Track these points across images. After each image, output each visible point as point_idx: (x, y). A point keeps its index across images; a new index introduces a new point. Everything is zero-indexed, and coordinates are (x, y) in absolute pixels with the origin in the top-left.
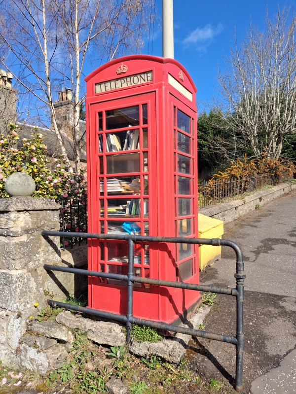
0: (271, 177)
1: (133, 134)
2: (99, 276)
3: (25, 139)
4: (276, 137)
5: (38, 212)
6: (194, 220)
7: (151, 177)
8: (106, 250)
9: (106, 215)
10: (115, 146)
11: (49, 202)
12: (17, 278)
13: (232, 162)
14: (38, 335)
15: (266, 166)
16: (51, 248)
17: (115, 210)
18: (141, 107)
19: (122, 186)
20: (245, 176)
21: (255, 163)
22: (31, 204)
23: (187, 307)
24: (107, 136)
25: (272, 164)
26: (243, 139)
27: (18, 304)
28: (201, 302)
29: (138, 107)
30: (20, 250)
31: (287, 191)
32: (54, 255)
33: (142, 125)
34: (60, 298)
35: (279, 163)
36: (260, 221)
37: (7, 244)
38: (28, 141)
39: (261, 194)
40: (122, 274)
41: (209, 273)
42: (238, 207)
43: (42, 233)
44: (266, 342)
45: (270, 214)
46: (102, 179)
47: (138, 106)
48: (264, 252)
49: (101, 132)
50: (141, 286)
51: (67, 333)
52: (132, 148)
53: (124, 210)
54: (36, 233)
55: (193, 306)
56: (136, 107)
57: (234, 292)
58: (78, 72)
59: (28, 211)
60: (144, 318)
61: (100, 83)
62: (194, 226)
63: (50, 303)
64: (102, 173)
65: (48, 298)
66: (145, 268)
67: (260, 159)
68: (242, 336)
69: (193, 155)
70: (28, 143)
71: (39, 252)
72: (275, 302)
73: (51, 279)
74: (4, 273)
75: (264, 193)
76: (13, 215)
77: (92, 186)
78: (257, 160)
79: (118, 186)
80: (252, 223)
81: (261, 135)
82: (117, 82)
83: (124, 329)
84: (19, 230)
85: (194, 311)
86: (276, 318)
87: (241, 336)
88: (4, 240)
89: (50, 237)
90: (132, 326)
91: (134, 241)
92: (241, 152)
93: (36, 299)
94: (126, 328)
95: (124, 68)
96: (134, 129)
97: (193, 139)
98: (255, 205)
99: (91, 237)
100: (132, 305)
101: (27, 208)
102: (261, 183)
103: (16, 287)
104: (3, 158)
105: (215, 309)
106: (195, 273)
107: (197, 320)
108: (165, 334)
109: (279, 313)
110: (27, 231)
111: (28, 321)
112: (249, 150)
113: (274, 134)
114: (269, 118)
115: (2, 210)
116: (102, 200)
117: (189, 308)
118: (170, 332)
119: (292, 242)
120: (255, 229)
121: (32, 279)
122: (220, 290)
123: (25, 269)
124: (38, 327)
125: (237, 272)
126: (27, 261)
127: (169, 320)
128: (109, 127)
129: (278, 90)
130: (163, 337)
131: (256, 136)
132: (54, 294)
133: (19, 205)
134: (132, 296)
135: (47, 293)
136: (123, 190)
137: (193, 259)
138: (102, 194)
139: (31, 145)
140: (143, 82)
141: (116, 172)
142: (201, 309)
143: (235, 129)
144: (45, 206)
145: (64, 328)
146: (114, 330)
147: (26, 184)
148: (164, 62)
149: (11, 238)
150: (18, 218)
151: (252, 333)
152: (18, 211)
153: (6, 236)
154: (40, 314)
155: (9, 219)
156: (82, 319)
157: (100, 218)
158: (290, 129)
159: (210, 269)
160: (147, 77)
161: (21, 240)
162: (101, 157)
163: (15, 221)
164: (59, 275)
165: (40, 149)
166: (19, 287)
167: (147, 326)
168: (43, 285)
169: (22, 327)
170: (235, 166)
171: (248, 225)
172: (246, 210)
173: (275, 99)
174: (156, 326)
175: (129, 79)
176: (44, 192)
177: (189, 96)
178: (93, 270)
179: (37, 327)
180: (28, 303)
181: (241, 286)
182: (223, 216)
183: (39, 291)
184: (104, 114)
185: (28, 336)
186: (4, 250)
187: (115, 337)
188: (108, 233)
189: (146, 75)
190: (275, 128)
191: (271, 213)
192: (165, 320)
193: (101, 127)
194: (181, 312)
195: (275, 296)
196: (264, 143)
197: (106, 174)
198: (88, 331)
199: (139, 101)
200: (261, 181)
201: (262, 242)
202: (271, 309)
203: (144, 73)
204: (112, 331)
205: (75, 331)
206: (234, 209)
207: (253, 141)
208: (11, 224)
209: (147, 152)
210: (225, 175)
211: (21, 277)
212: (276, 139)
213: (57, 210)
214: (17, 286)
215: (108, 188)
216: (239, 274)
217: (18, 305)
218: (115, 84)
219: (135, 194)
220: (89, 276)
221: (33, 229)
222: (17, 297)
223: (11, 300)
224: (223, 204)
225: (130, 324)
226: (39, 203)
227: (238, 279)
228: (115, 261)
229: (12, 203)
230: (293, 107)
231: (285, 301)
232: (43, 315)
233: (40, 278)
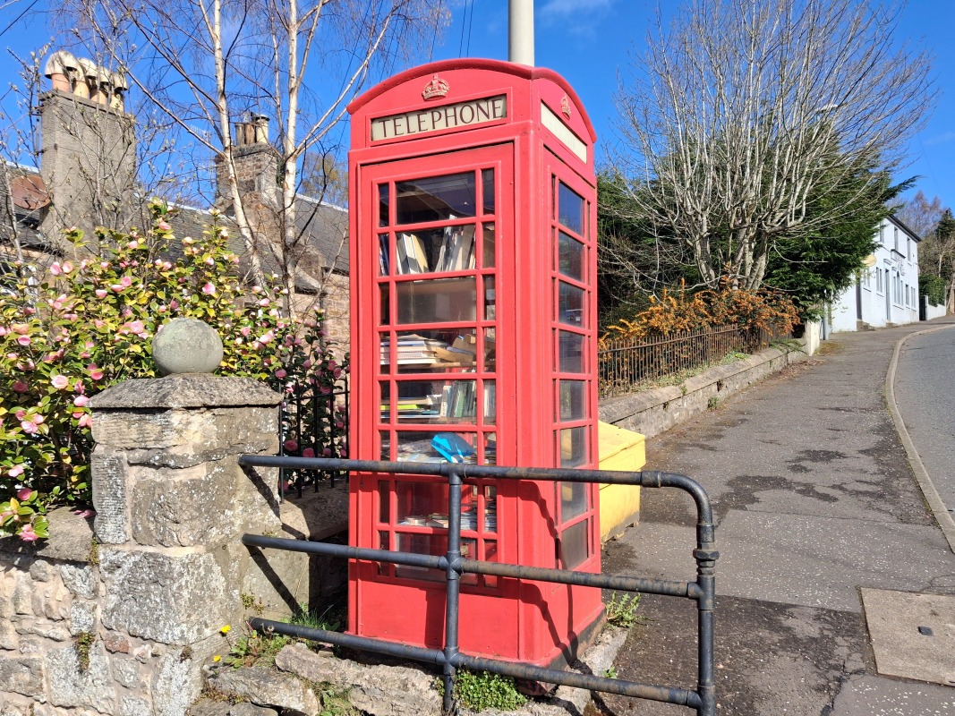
0: (743, 333)
1: (459, 234)
2: (374, 559)
3: (188, 240)
4: (751, 240)
5: (232, 410)
6: (590, 430)
7: (501, 332)
8: (394, 498)
9: (395, 417)
10: (415, 261)
11: (256, 387)
12: (183, 565)
13: (651, 297)
14: (232, 699)
15: (730, 308)
16: (258, 496)
17: (414, 407)
18: (479, 175)
19: (431, 353)
20: (682, 330)
21: (704, 300)
22: (216, 392)
23: (577, 630)
24: (398, 238)
25: (745, 303)
26: (675, 243)
27: (184, 627)
28: (605, 618)
29: (472, 175)
30: (192, 498)
31: (778, 365)
32: (266, 513)
33: (480, 216)
34: (278, 612)
35: (760, 301)
36: (722, 436)
37: (161, 485)
38: (195, 245)
39: (721, 374)
40: (432, 553)
41: (616, 553)
42: (670, 404)
43: (241, 459)
44: (756, 705)
45: (743, 421)
46: (385, 335)
47: (473, 172)
48: (736, 507)
49: (384, 229)
50: (475, 582)
51: (304, 693)
52: (458, 266)
53: (437, 407)
54: (227, 460)
55: (589, 629)
56: (466, 176)
57: (693, 590)
58: (294, 80)
59: (209, 408)
60: (483, 655)
61: (383, 119)
62: (591, 444)
63: (258, 626)
64: (386, 320)
65: (251, 613)
66: (486, 540)
67: (715, 290)
68: (711, 689)
69: (589, 284)
70: (195, 249)
71: (233, 504)
72: (770, 619)
73: (258, 570)
74: (151, 555)
75: (728, 371)
76: (176, 418)
77: (361, 350)
78: (709, 294)
79: (424, 352)
80: (702, 442)
81: (717, 235)
82: (423, 117)
83: (438, 681)
84: (190, 452)
85: (592, 641)
86: (775, 653)
87: (708, 688)
88: (151, 476)
89: (256, 468)
90: (457, 674)
91: (461, 477)
92: (671, 274)
93: (223, 615)
94: (441, 679)
95: (440, 86)
96: (462, 225)
97: (589, 248)
98: (706, 399)
99: (358, 469)
100: (457, 624)
101: (208, 402)
102: (720, 348)
103: (180, 588)
104: (135, 284)
105: (636, 636)
106: (593, 552)
107: (599, 659)
108: (534, 690)
109: (780, 641)
110: (207, 455)
111: (206, 667)
112: (688, 270)
113: (747, 234)
114: (735, 195)
115: (152, 405)
116: (385, 386)
117: (582, 632)
118: (543, 684)
119: (799, 484)
120: (711, 454)
121: (217, 569)
122: (662, 587)
123: (201, 543)
124: (231, 682)
125: (699, 546)
126: (205, 524)
127: (543, 657)
128: (404, 217)
129: (757, 132)
130: (529, 697)
131: (706, 237)
132: (264, 603)
133: (191, 393)
134: (457, 605)
135: (248, 601)
136: (433, 361)
137: (589, 520)
138: (386, 369)
139: (201, 253)
140: (483, 119)
141: (418, 319)
142: (607, 636)
143: (657, 221)
144: (247, 397)
145: (296, 682)
146: (413, 685)
147: (204, 345)
148: (533, 77)
149: (170, 472)
150: (189, 423)
151: (724, 687)
152: (188, 408)
153: (157, 468)
154: (235, 651)
155: (167, 426)
156: (334, 661)
157: (379, 424)
158: (785, 222)
159: (616, 547)
160: (494, 108)
161: (194, 476)
162: (384, 287)
163: (181, 431)
164: (275, 558)
165: (224, 262)
166: (186, 586)
167: (492, 673)
168: (240, 582)
169: (192, 682)
170: (659, 308)
171: (693, 445)
172: (687, 411)
173: (749, 153)
174: (514, 672)
175: (450, 111)
176: (233, 363)
177: (580, 151)
178: (363, 543)
179: (230, 680)
180: (207, 626)
181: (709, 577)
182: (636, 423)
183: (231, 598)
184: (393, 188)
185: (206, 703)
186: (152, 501)
187: (417, 700)
188: (399, 459)
189: (490, 103)
190: (748, 220)
191: (746, 417)
192: (532, 659)
193: (385, 218)
194: (565, 640)
195: (770, 605)
196: (724, 254)
197: (395, 324)
198: (349, 689)
199: (474, 162)
200: (719, 344)
201: (730, 483)
202: (764, 633)
203: (486, 99)
204: (409, 686)
205: (322, 688)
206: (662, 407)
207: (699, 248)
208: (171, 439)
209: (493, 276)
210: (635, 327)
211: (191, 563)
212: (753, 246)
213: (273, 406)
214: (184, 584)
215: (400, 356)
216: (704, 550)
217: (185, 629)
218: (419, 122)
219: (464, 371)
220: (351, 560)
221: (221, 451)
222: (183, 611)
223: (167, 619)
224: (636, 396)
225: (451, 670)
226: (233, 389)
227: (701, 560)
228: (414, 524)
229: (175, 388)
230: (790, 171)
231: (792, 615)
232: (243, 653)
233: (235, 566)
